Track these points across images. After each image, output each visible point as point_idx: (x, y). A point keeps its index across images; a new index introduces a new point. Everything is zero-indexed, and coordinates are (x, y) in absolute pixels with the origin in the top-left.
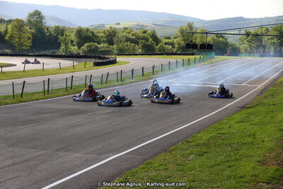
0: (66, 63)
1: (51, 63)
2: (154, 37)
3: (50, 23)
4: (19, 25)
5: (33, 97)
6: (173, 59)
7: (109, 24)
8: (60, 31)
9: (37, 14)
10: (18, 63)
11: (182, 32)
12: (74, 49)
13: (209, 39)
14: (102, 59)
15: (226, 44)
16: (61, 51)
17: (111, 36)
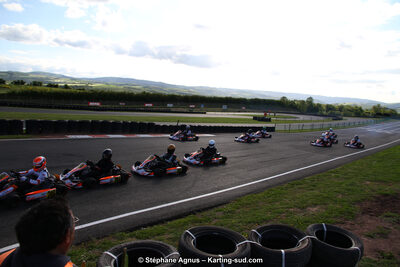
0: (322, 118)
1: (315, 118)
2: (360, 109)
3: (315, 102)
4: (303, 101)
5: (306, 131)
6: (369, 120)
7: (341, 103)
8: (319, 105)
9: (311, 98)
10: (301, 117)
11: (374, 107)
12: (325, 113)
13: (387, 111)
14: (336, 118)
15: (396, 114)
16: (319, 113)
17: (341, 108)
